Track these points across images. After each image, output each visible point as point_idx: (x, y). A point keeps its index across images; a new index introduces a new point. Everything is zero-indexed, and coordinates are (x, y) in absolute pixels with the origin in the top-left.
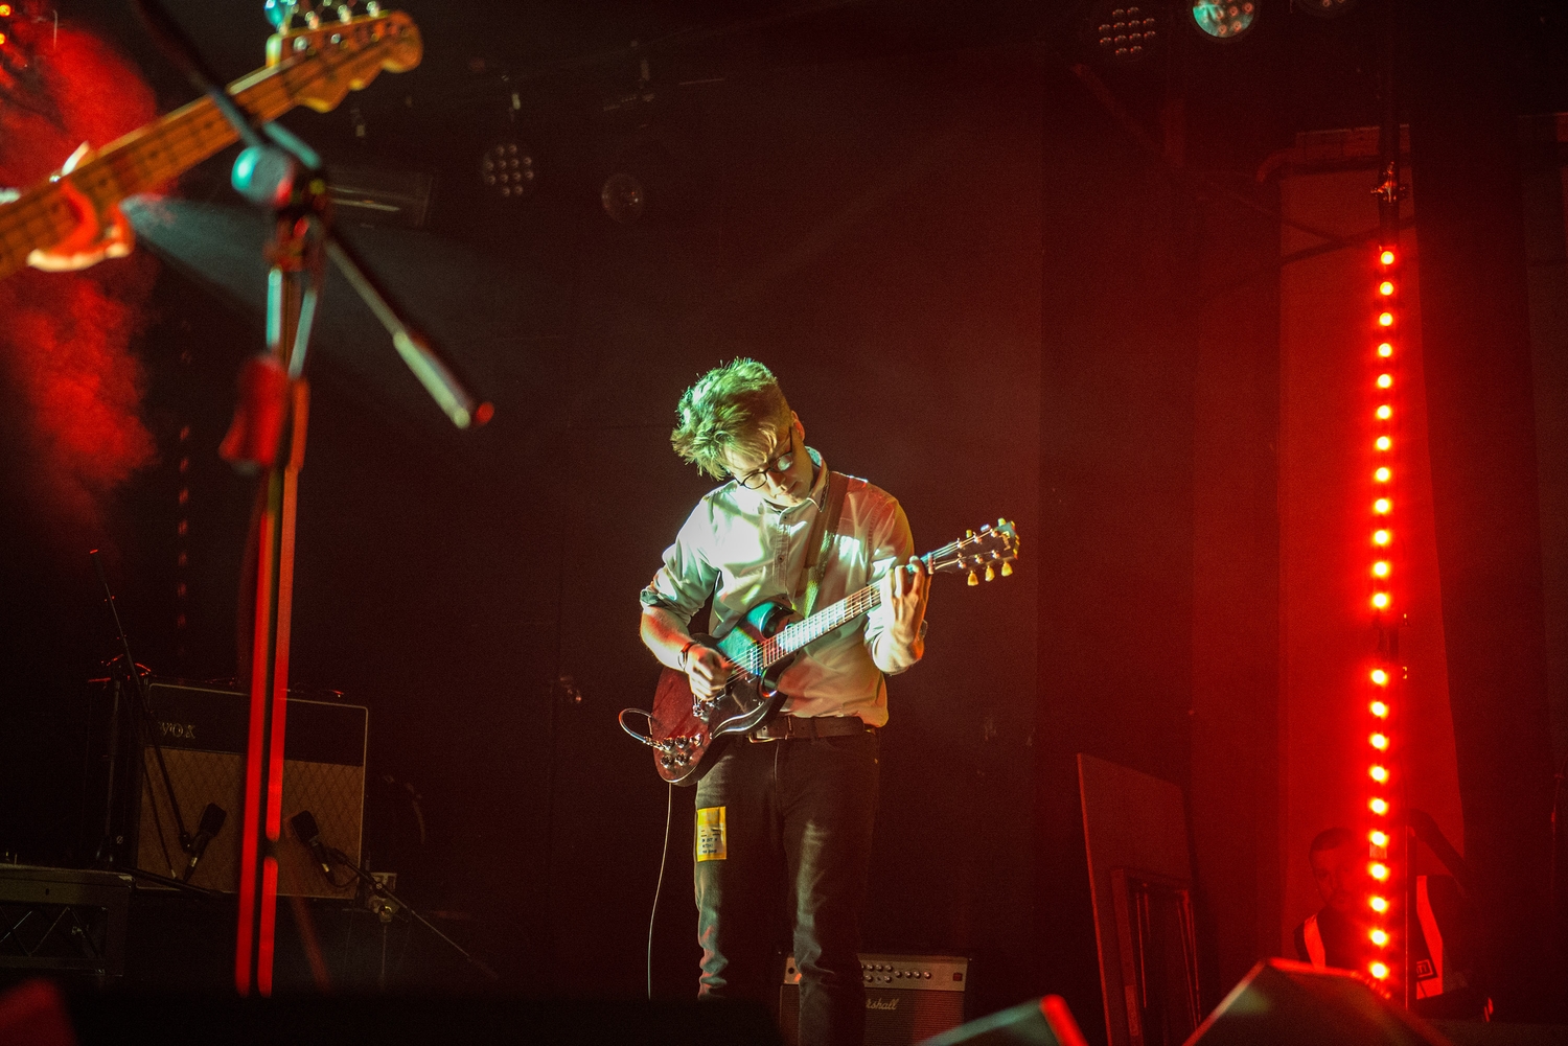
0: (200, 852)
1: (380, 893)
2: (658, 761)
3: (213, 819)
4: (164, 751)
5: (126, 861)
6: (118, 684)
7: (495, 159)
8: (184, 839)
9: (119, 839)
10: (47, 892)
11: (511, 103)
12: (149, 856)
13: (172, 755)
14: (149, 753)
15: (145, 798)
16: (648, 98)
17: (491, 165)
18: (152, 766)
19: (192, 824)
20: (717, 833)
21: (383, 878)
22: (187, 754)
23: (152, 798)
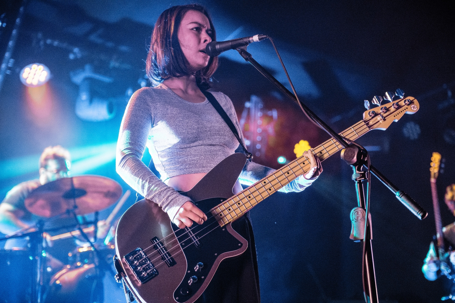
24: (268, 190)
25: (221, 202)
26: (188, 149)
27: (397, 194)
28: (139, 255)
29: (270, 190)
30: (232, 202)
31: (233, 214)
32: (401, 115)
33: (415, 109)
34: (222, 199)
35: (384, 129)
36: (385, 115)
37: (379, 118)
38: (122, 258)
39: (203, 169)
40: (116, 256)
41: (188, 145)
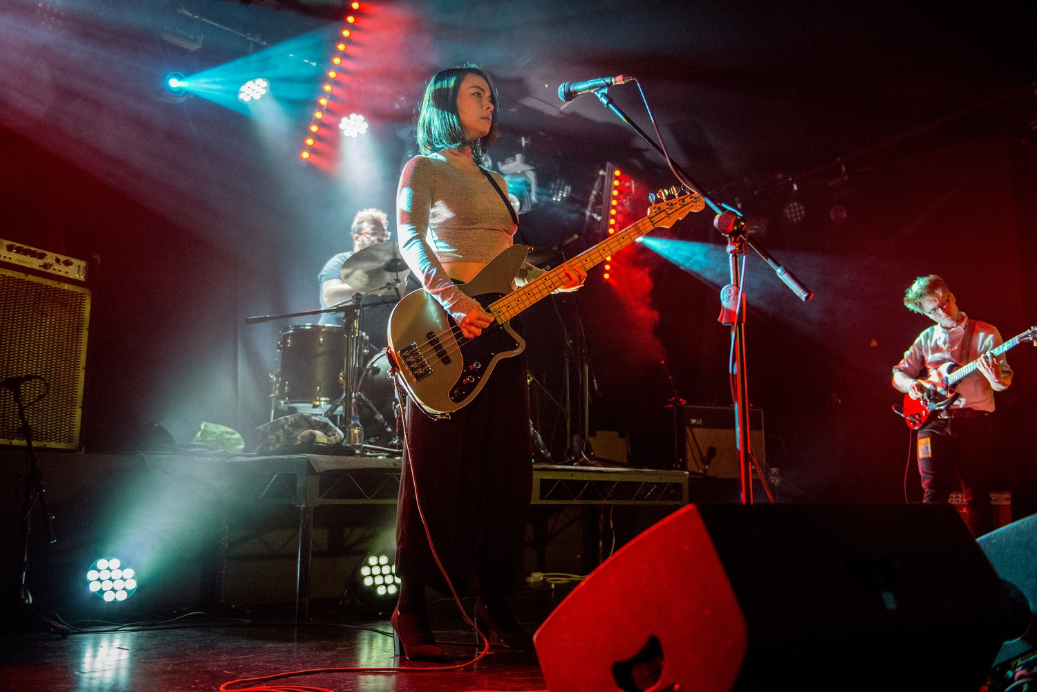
0: (708, 463)
1: (774, 475)
2: (907, 422)
3: (712, 451)
4: (693, 429)
5: (684, 467)
6: (675, 407)
7: (790, 209)
8: (703, 459)
9: (681, 460)
10: (661, 479)
11: (793, 187)
12: (691, 464)
13: (696, 430)
14: (688, 430)
15: (688, 446)
16: (846, 178)
17: (788, 211)
18: (690, 434)
19: (705, 453)
20: (927, 448)
21: (774, 470)
22: (701, 430)
23: (690, 445)
24: (549, 288)
25: (500, 298)
26: (467, 231)
27: (779, 271)
28: (415, 351)
29: (550, 287)
30: (510, 299)
31: (512, 312)
32: (686, 213)
33: (700, 208)
34: (500, 294)
35: (668, 227)
36: (669, 212)
37: (663, 215)
38: (396, 351)
39: (482, 258)
40: (389, 348)
41: (468, 227)
